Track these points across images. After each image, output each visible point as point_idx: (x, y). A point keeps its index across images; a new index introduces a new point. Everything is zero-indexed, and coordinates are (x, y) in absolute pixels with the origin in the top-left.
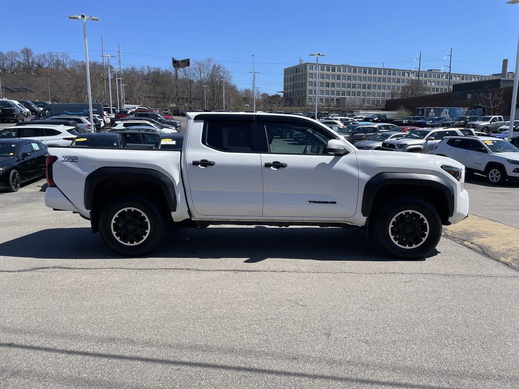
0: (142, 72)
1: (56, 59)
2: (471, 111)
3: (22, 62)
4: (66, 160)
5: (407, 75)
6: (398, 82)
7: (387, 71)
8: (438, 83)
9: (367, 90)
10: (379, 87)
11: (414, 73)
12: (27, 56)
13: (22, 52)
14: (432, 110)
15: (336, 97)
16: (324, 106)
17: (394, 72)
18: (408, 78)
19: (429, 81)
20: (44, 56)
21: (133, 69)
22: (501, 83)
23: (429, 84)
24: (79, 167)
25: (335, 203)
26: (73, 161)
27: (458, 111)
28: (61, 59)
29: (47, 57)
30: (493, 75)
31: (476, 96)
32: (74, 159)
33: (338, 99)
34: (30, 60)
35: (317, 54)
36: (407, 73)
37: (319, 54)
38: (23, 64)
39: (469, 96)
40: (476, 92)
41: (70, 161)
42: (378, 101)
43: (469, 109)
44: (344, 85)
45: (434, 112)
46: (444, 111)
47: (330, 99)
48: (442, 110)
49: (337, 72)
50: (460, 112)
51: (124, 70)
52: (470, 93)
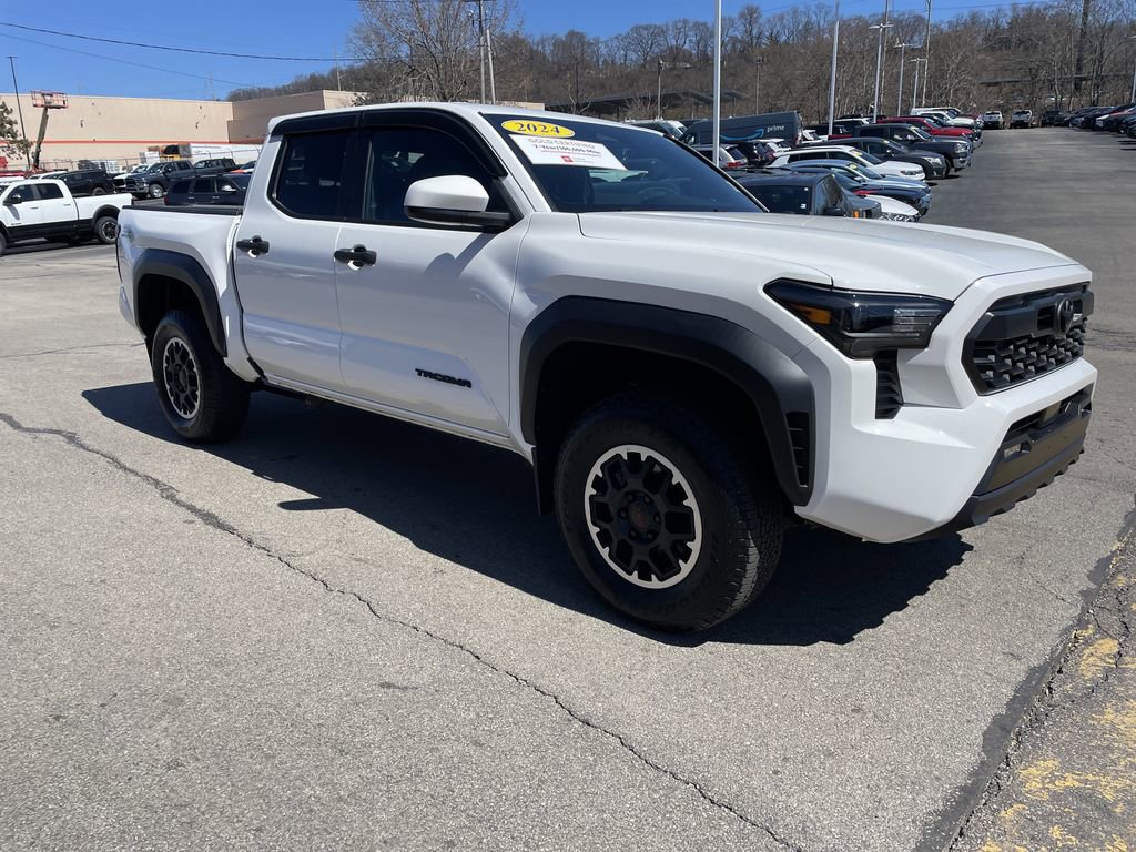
0: (996, 20)
1: (804, 19)
3: (739, 37)
12: (750, 24)
13: (742, 16)
20: (781, 18)
21: (974, 17)
25: (467, 384)
28: (814, 18)
29: (788, 21)
34: (755, 32)
38: (741, 42)
51: (950, 23)
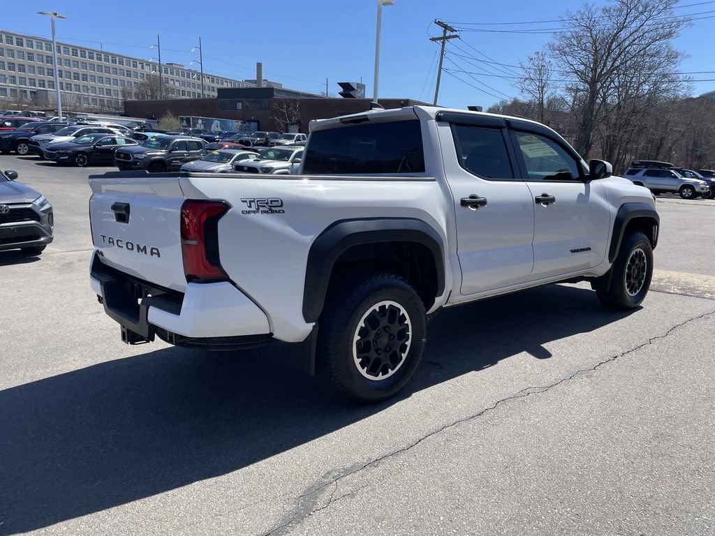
2: (245, 125)
4: (253, 208)
5: (139, 66)
6: (129, 75)
7: (110, 57)
8: (183, 84)
9: (81, 82)
10: (101, 80)
11: (149, 65)
14: (200, 121)
15: (29, 88)
16: (10, 102)
17: (121, 60)
18: (142, 71)
19: (171, 80)
22: (275, 93)
23: (171, 82)
24: (291, 226)
26: (273, 212)
27: (230, 125)
30: (246, 81)
31: (247, 106)
32: (273, 206)
33: (35, 92)
35: (51, 13)
36: (140, 63)
37: (56, 14)
39: (240, 106)
40: (247, 101)
41: (265, 212)
42: (102, 101)
43: (243, 123)
44: (41, 70)
45: (202, 123)
46: (214, 123)
47: (18, 90)
48: (212, 122)
49: (25, 48)
50: (233, 126)
52: (239, 102)
